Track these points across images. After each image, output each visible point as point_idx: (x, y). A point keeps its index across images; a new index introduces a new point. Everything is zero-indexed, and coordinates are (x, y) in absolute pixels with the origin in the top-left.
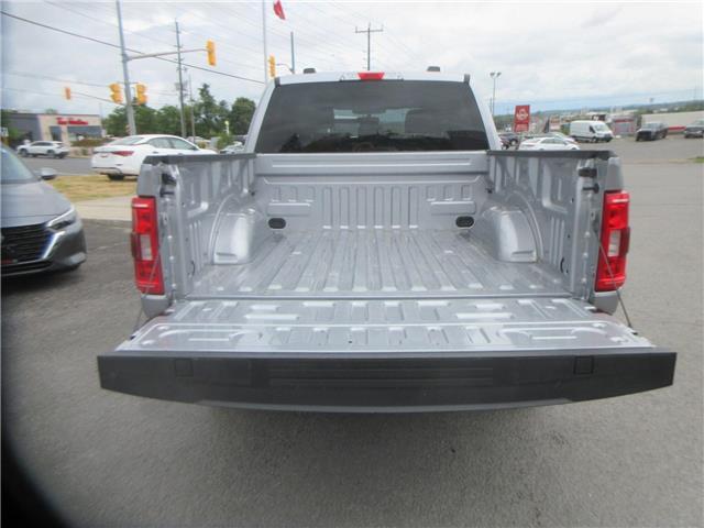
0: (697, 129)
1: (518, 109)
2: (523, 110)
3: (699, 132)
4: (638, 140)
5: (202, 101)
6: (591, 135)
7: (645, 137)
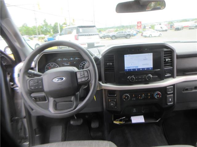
0: (192, 26)
1: (138, 23)
2: (139, 23)
3: (193, 27)
4: (175, 30)
5: (44, 24)
6: (161, 29)
7: (178, 29)
